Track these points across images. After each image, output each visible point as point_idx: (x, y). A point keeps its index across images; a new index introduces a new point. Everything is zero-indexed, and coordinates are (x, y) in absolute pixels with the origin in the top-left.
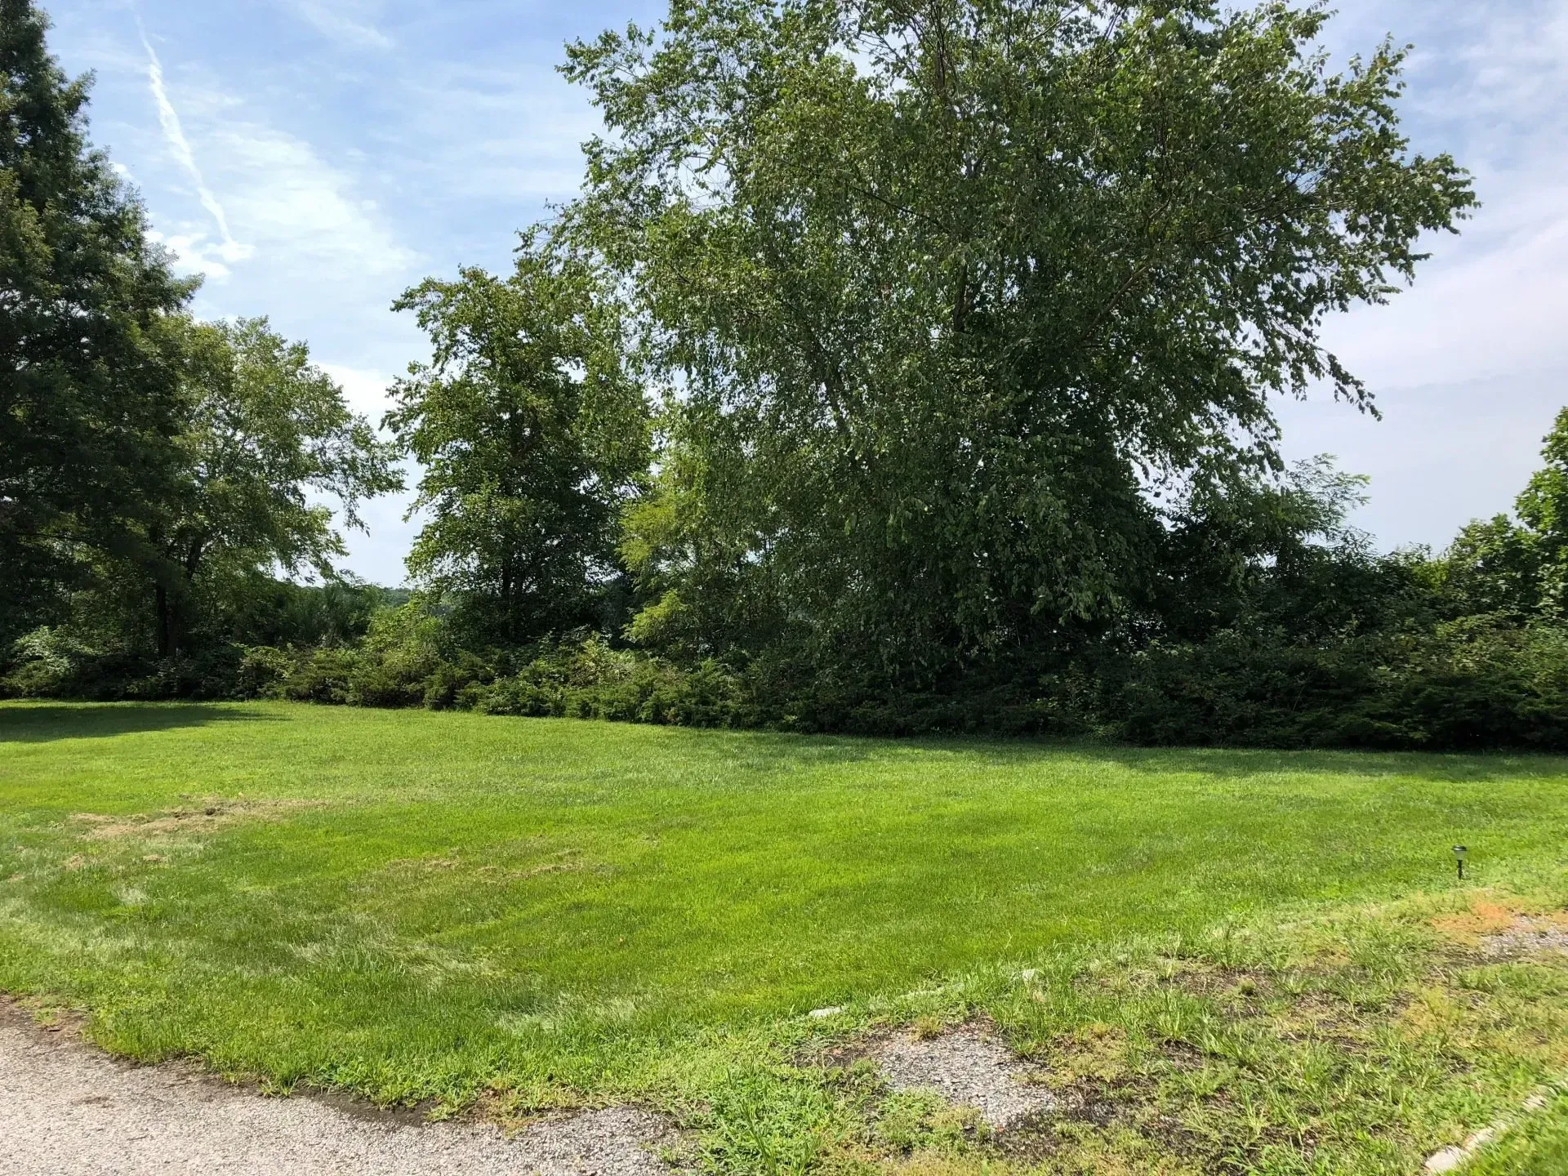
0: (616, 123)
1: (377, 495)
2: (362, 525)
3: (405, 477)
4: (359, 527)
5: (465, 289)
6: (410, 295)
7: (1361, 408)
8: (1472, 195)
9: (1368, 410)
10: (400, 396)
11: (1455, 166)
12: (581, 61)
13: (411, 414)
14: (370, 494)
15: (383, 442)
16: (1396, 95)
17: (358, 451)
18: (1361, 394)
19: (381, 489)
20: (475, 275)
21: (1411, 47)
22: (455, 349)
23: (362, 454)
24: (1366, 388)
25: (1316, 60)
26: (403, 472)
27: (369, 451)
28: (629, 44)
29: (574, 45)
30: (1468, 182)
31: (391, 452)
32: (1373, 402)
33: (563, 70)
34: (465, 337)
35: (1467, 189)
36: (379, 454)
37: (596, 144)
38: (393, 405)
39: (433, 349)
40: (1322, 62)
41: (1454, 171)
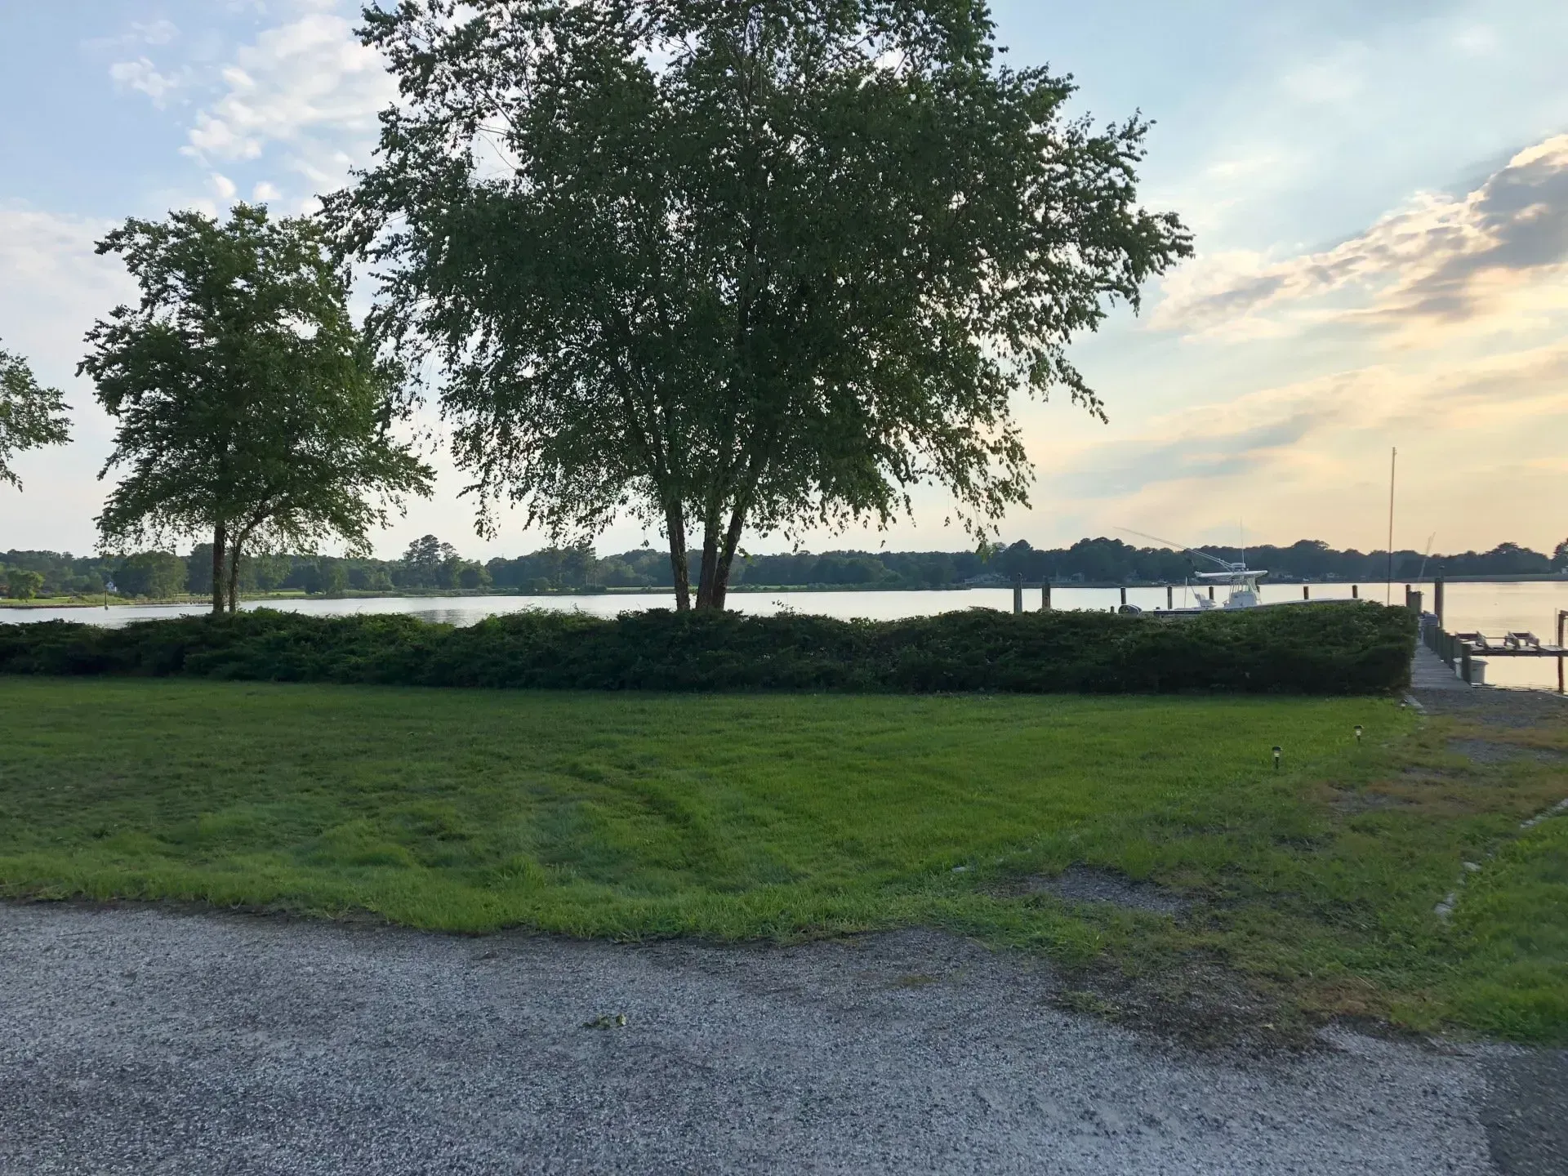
0: (408, 90)
1: (33, 447)
2: (13, 478)
3: (69, 427)
4: (10, 480)
5: (177, 233)
6: (116, 235)
7: (1091, 412)
8: (1190, 248)
9: (1097, 415)
10: (101, 341)
11: (1180, 223)
12: (378, 26)
13: (111, 360)
14: (26, 444)
15: (44, 388)
16: (1138, 160)
17: (12, 396)
18: (1093, 401)
19: (39, 439)
20: (192, 219)
21: (1153, 122)
22: (165, 295)
23: (18, 400)
24: (1097, 396)
25: (1083, 122)
26: (66, 421)
27: (24, 396)
28: (429, 13)
29: (371, 8)
30: (1191, 238)
31: (53, 400)
32: (1103, 409)
33: (361, 34)
34: (179, 283)
35: (1189, 243)
36: (38, 400)
37: (393, 113)
38: (92, 349)
39: (143, 293)
40: (1088, 125)
41: (1179, 227)
